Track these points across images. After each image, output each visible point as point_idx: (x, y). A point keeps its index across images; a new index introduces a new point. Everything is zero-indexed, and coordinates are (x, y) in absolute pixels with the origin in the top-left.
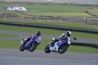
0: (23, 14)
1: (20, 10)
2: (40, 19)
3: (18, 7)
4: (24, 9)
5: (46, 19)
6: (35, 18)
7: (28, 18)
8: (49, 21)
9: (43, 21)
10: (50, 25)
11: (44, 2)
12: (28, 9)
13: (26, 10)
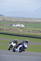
0: (22, 29)
1: (20, 26)
2: (33, 32)
3: (19, 24)
4: (23, 26)
5: (37, 32)
6: (29, 32)
7: (25, 31)
8: (38, 33)
9: (35, 33)
10: (39, 36)
11: (35, 22)
12: (25, 26)
13: (24, 26)
